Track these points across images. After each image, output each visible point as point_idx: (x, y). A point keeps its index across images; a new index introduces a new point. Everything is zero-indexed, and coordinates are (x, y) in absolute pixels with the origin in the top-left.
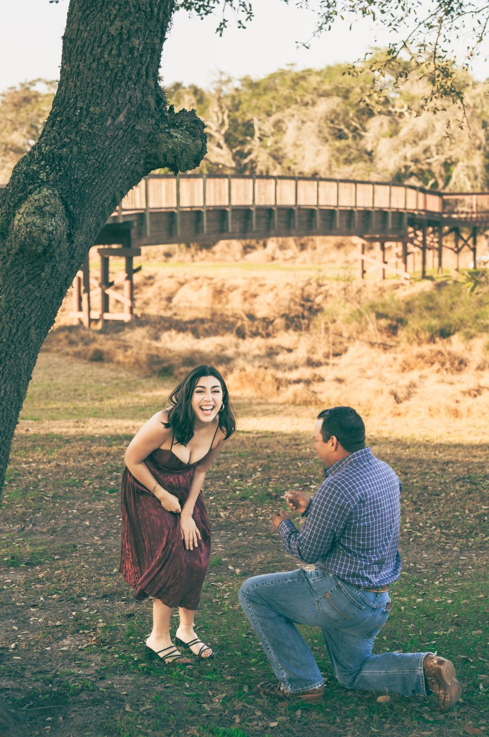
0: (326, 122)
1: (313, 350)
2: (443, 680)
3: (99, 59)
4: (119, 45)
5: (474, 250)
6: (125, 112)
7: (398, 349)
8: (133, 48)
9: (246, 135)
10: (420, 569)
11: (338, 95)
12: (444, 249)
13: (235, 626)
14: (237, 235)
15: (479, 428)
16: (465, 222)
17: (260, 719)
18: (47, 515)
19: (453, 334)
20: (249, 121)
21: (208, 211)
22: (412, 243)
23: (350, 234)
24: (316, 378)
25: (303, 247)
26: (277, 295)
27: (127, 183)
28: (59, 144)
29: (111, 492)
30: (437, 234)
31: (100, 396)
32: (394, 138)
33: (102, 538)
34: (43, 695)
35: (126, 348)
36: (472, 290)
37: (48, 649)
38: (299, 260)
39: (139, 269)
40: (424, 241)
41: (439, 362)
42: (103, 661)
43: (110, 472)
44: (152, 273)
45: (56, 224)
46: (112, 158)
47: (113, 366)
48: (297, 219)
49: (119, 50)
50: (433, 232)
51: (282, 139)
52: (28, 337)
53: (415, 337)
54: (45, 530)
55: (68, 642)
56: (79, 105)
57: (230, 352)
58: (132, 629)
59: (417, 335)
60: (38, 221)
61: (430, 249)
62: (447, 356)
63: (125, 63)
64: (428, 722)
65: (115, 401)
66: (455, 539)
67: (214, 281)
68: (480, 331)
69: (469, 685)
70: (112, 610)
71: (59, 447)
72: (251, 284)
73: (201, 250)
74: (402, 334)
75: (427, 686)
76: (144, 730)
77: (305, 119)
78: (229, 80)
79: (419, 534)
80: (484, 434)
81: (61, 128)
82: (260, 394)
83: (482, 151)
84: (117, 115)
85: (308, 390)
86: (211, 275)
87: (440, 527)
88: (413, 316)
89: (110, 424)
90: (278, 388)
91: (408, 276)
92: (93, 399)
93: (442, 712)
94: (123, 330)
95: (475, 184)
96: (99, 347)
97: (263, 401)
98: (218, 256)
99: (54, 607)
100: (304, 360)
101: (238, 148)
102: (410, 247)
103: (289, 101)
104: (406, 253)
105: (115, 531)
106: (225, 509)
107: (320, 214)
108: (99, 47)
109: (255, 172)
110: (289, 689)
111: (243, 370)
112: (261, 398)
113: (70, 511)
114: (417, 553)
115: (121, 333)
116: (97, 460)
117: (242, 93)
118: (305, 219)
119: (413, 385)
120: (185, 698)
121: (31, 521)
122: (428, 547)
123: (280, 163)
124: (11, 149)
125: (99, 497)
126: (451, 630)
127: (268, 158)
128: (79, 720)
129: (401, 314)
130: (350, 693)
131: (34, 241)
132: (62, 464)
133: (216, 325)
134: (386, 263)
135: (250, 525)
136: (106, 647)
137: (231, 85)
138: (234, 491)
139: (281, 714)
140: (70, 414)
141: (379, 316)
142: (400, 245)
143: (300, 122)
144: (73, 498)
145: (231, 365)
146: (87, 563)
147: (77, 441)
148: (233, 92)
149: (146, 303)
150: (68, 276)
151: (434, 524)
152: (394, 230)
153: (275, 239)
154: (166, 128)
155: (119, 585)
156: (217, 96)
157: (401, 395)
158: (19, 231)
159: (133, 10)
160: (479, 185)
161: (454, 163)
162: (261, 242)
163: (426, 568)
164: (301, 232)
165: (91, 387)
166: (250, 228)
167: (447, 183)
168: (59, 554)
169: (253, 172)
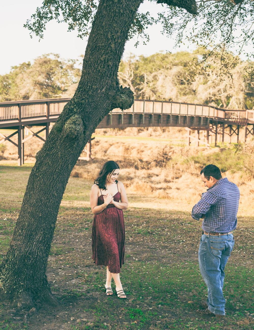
0: (176, 77)
1: (167, 176)
3: (97, 69)
4: (104, 64)
5: (238, 135)
6: (105, 88)
8: (109, 65)
9: (141, 81)
11: (181, 65)
12: (225, 134)
13: (137, 278)
14: (136, 125)
16: (234, 123)
17: (146, 307)
18: (61, 237)
19: (227, 171)
20: (142, 75)
21: (124, 114)
22: (211, 131)
23: (184, 126)
24: (168, 188)
25: (164, 131)
26: (152, 151)
28: (81, 99)
29: (86, 229)
30: (222, 127)
31: (78, 192)
32: (205, 85)
33: (84, 246)
34: (68, 296)
35: (88, 172)
36: (236, 152)
37: (67, 283)
38: (161, 136)
39: (94, 138)
40: (216, 131)
42: (88, 287)
43: (85, 222)
44: (98, 140)
45: (80, 128)
46: (100, 104)
47: (82, 179)
48: (162, 119)
49: (104, 66)
51: (156, 83)
52: (68, 167)
54: (61, 242)
55: (74, 281)
57: (132, 175)
60: (74, 127)
61: (219, 134)
63: (106, 70)
65: (84, 194)
67: (125, 144)
68: (238, 170)
70: (89, 271)
71: (64, 211)
72: (141, 146)
73: (120, 130)
77: (167, 75)
78: (134, 57)
82: (144, 193)
83: (243, 92)
84: (102, 89)
85: (165, 192)
86: (124, 142)
89: (83, 203)
90: (152, 191)
91: (209, 145)
92: (75, 193)
94: (87, 164)
95: (240, 106)
96: (77, 171)
97: (145, 196)
98: (127, 133)
99: (68, 269)
100: (164, 180)
101: (137, 87)
102: (210, 133)
103: (160, 67)
104: (208, 135)
105: (88, 244)
106: (131, 237)
107: (172, 117)
109: (144, 98)
111: (137, 183)
113: (70, 236)
115: (86, 166)
116: (79, 217)
117: (139, 62)
118: (165, 119)
121: (55, 239)
123: (155, 94)
124: (38, 84)
125: (81, 231)
127: (150, 92)
128: (82, 304)
129: (205, 162)
131: (72, 134)
132: (66, 218)
133: (126, 163)
134: (200, 139)
135: (141, 243)
136: (89, 283)
137: (135, 58)
138: (135, 231)
139: (153, 306)
141: (196, 162)
142: (206, 131)
143: (165, 76)
144: (71, 231)
145: (133, 181)
146: (79, 255)
147: (71, 209)
148: (135, 62)
149: (95, 153)
152: (203, 125)
153: (152, 127)
154: (119, 94)
155: (91, 263)
156: (129, 64)
158: (67, 130)
159: (109, 52)
160: (241, 107)
161: (231, 97)
162: (146, 128)
164: (163, 125)
165: (74, 188)
166: (142, 122)
167: (227, 105)
168: (67, 251)
169: (143, 97)
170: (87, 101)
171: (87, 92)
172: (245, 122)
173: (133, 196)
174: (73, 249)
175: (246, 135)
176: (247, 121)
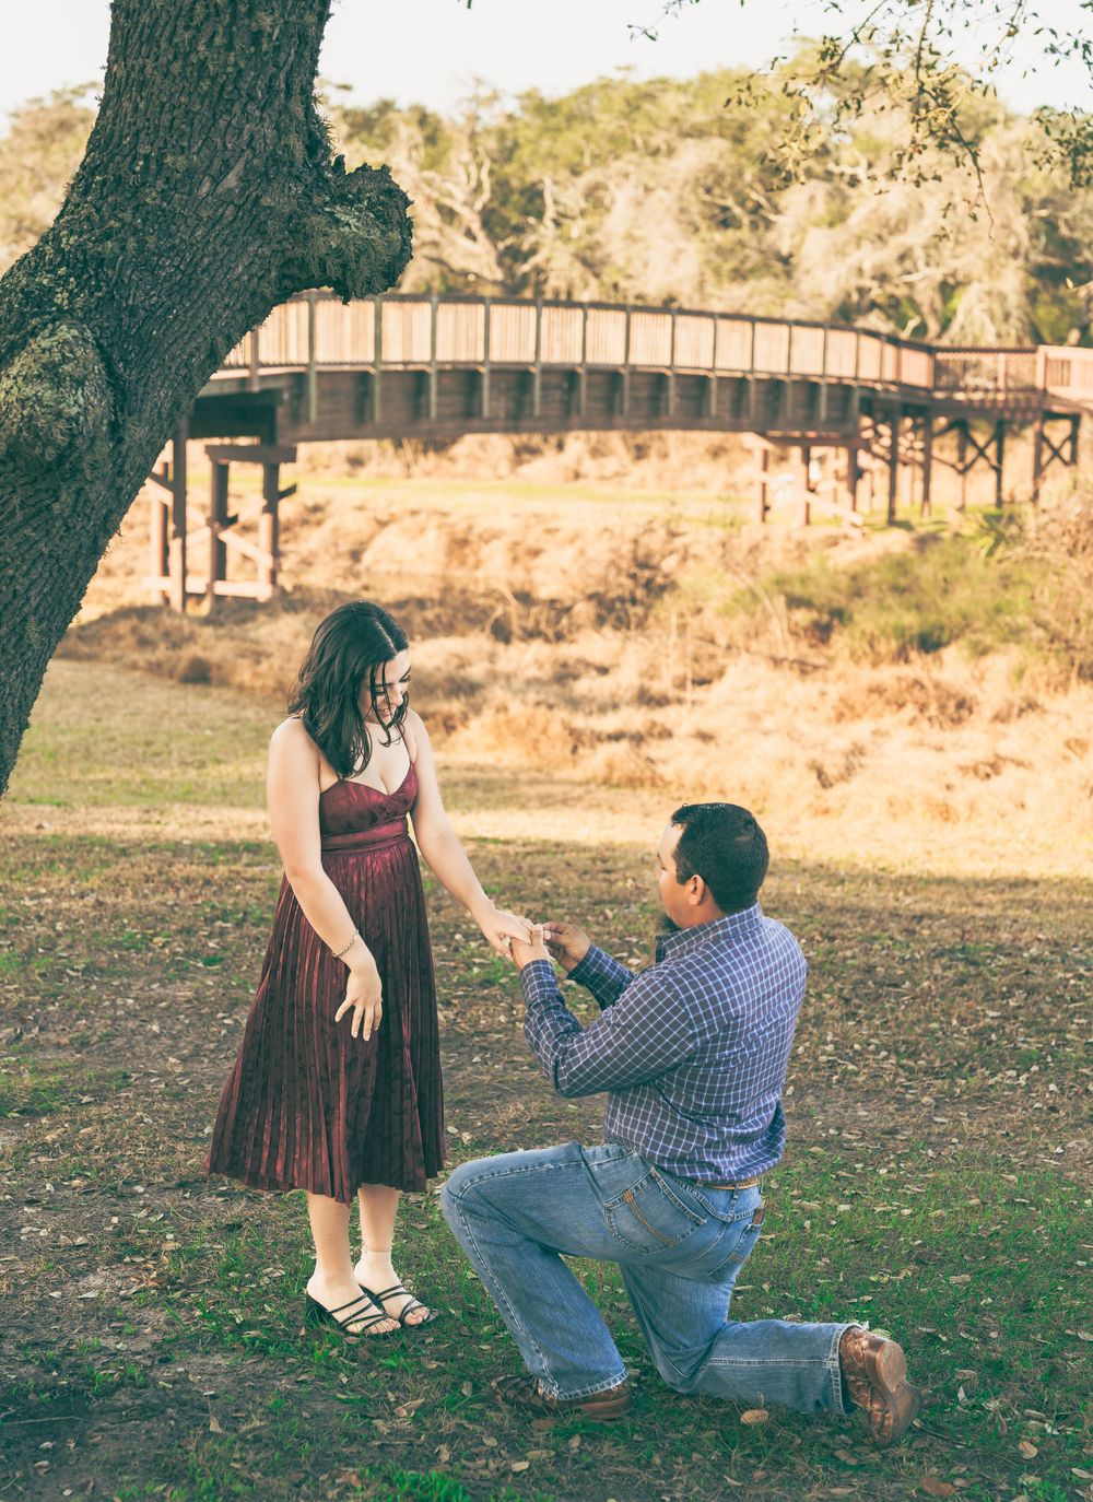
0: (694, 191)
1: (652, 672)
2: (880, 1382)
3: (187, 54)
4: (230, 25)
5: (998, 471)
6: (239, 167)
7: (831, 674)
8: (260, 32)
9: (526, 213)
10: (849, 1141)
11: (722, 135)
12: (936, 467)
14: (501, 424)
15: (993, 844)
16: (982, 410)
17: (492, 1453)
18: (71, 1008)
19: (948, 643)
20: (533, 185)
21: (441, 372)
22: (868, 449)
23: (738, 428)
24: (656, 731)
25: (640, 452)
26: (582, 553)
27: (240, 317)
28: (97, 232)
29: (210, 962)
30: (921, 433)
31: (199, 757)
32: (838, 228)
33: (184, 1060)
34: (37, 1393)
35: (258, 656)
36: (991, 553)
37: (55, 1294)
38: (629, 480)
39: (292, 490)
40: (893, 448)
41: (916, 702)
42: (170, 1323)
43: (209, 921)
44: (320, 500)
45: (86, 402)
46: (210, 264)
47: (228, 694)
48: (627, 393)
49: (230, 36)
50: (914, 429)
51: (601, 223)
52: (21, 638)
53: (868, 649)
54: (65, 1041)
55: (99, 1282)
56: (144, 149)
57: (476, 672)
58: (234, 1256)
59: (871, 646)
60: (48, 395)
61: (905, 464)
62: (932, 691)
63: (242, 65)
64: (845, 1467)
65: (231, 768)
66: (927, 1080)
67: (451, 520)
68: (1005, 640)
69: (936, 1391)
70: (195, 1215)
71: (105, 864)
72: (527, 527)
73: (425, 451)
74: (840, 641)
75: (846, 1393)
76: (244, 1473)
77: (651, 184)
78: (495, 97)
79: (851, 1067)
80: (1002, 856)
81: (103, 198)
82: (537, 761)
83: (1020, 262)
84: (223, 174)
85: (638, 755)
86: (444, 505)
87: (897, 1053)
88: (865, 605)
89: (215, 818)
90: (575, 750)
91: (858, 520)
92: (183, 763)
93: (876, 1447)
94: (253, 619)
95: (1004, 329)
96: (201, 654)
97: (541, 776)
98: (461, 466)
99: (74, 1206)
100: (632, 693)
101: (510, 241)
102: (864, 459)
103: (619, 143)
104: (856, 473)
105: (212, 1046)
106: (448, 1004)
107: (677, 384)
108: (187, 28)
109: (543, 293)
110: (555, 1393)
111: (503, 709)
112: (539, 770)
113: (119, 1001)
114: (845, 1107)
115: (249, 625)
116: (182, 893)
117: (520, 125)
118: (644, 393)
119: (858, 750)
120: (338, 1407)
121: (36, 1021)
122: (869, 1095)
123: (597, 276)
125: (183, 972)
126: (906, 1272)
127: (571, 264)
128: (109, 1450)
129: (840, 600)
130: (685, 1403)
131: (38, 436)
132: (110, 900)
133: (450, 612)
134: (812, 491)
135: (498, 1041)
136: (178, 1294)
137: (497, 107)
138: (469, 967)
139: (537, 1444)
140: (134, 793)
141: (794, 602)
142: (843, 453)
143: (641, 191)
144: (129, 975)
145: (478, 699)
146: (150, 1113)
147: (144, 852)
148: (500, 122)
149: (307, 563)
150: (110, 512)
151: (885, 1047)
152: (832, 422)
153: (582, 434)
154: (326, 204)
156: (468, 131)
157: (831, 771)
158: (6, 413)
160: (1013, 333)
161: (961, 285)
162: (553, 440)
163: (861, 1140)
164: (635, 422)
165: (180, 736)
166: (527, 411)
167: (945, 325)
168: (92, 1093)
169: (539, 292)
170: (132, 244)
171: (134, 195)
172: (1032, 408)
173: (476, 775)
174: (126, 1077)
175: (1039, 470)
176: (1040, 403)
